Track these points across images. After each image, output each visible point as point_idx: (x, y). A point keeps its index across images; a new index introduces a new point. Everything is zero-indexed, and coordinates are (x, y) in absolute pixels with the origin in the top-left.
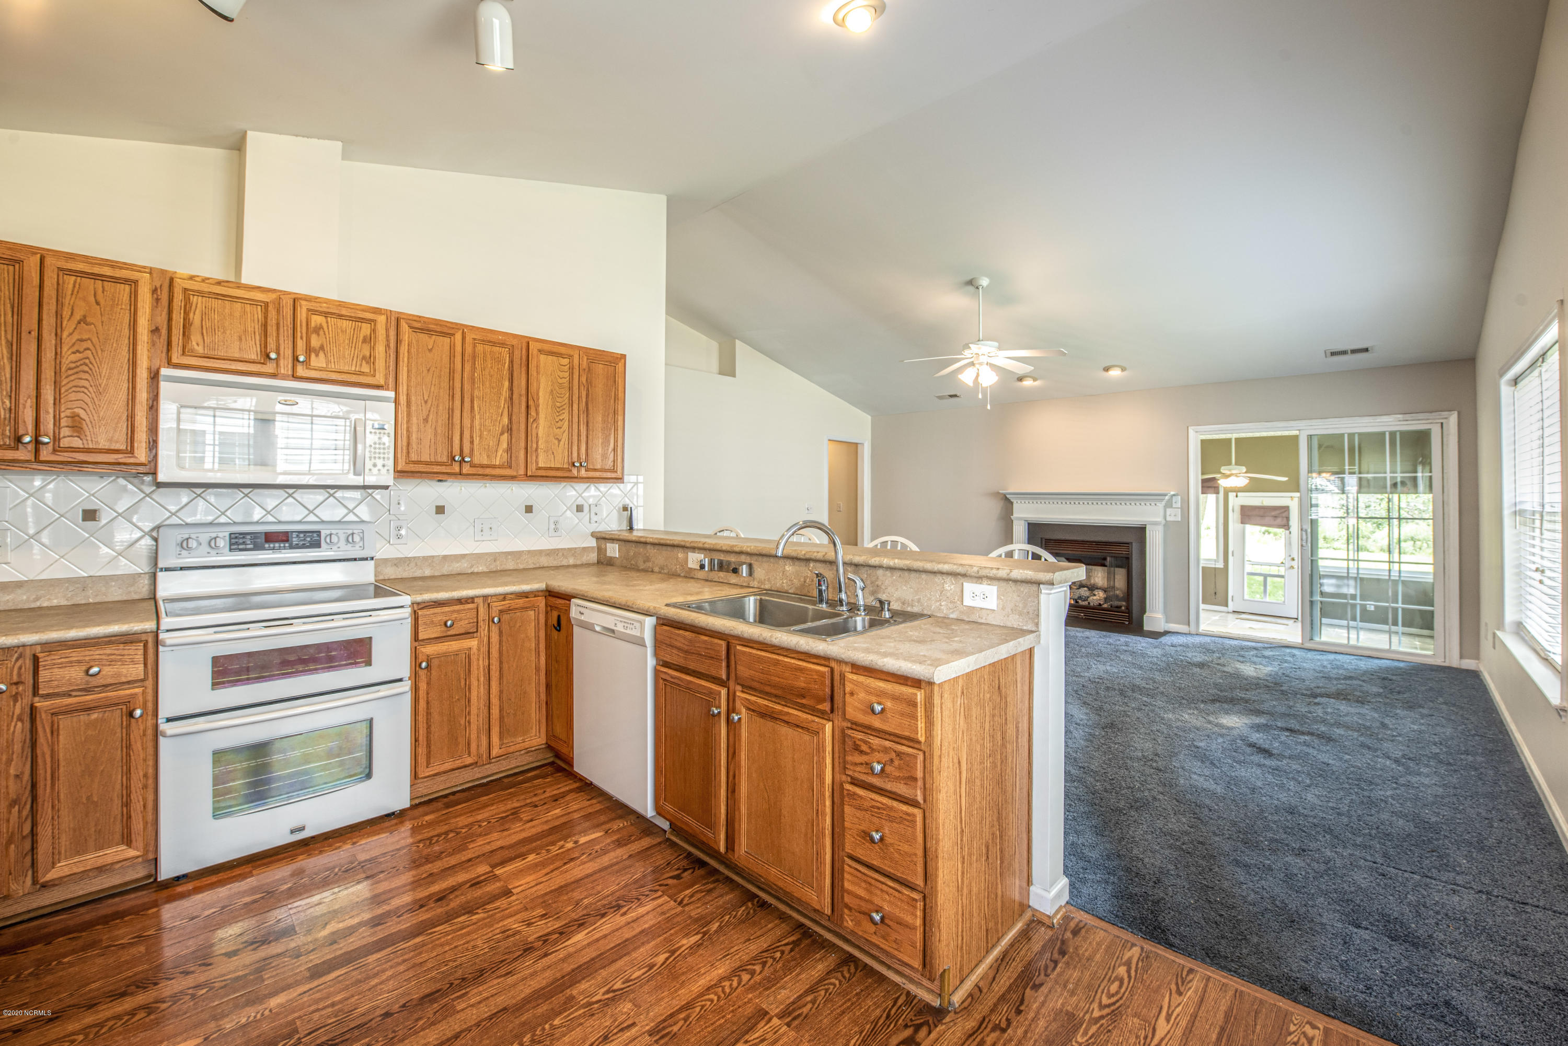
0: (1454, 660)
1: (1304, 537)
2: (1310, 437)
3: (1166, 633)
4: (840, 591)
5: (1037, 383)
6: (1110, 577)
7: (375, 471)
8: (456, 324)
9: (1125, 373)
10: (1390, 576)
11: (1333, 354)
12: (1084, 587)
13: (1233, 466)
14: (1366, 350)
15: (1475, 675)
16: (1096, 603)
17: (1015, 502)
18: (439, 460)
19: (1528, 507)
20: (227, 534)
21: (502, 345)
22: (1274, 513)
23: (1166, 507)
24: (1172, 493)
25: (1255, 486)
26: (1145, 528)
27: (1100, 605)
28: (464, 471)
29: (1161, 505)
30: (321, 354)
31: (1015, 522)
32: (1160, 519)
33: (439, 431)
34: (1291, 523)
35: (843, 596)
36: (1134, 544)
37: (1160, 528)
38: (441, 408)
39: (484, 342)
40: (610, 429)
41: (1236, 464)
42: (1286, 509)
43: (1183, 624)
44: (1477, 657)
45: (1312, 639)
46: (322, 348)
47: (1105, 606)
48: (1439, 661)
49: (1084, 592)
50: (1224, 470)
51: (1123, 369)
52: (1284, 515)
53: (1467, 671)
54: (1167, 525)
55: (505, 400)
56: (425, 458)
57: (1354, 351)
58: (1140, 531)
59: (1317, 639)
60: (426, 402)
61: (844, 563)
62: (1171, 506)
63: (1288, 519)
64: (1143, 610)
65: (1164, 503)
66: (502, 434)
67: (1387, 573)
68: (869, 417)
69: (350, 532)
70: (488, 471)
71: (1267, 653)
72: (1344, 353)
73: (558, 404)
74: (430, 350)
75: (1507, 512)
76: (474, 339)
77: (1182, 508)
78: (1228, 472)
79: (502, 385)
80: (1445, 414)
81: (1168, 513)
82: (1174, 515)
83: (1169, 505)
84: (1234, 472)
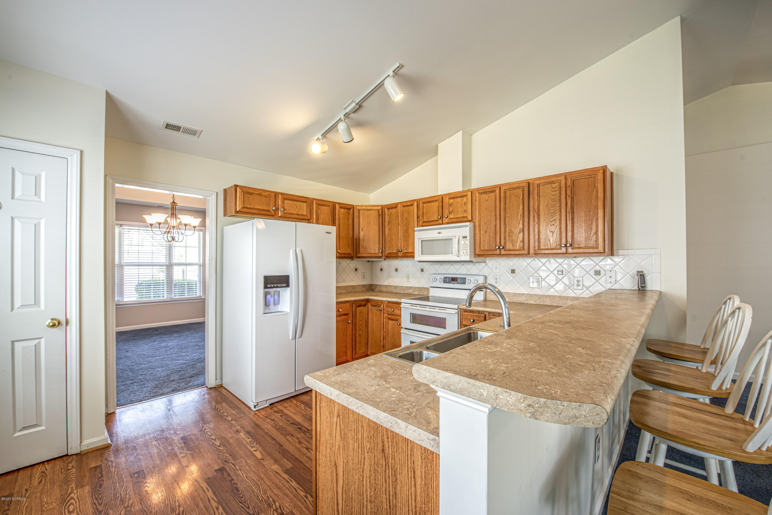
7: (463, 255)
8: (496, 185)
18: (492, 249)
20: (443, 277)
21: (518, 188)
28: (502, 253)
30: (453, 213)
33: (491, 236)
38: (491, 225)
39: (509, 189)
40: (592, 220)
46: (453, 211)
55: (521, 216)
56: (486, 248)
60: (486, 224)
66: (519, 233)
69: (475, 279)
70: (512, 252)
73: (552, 211)
74: (487, 201)
76: (505, 189)
79: (519, 208)
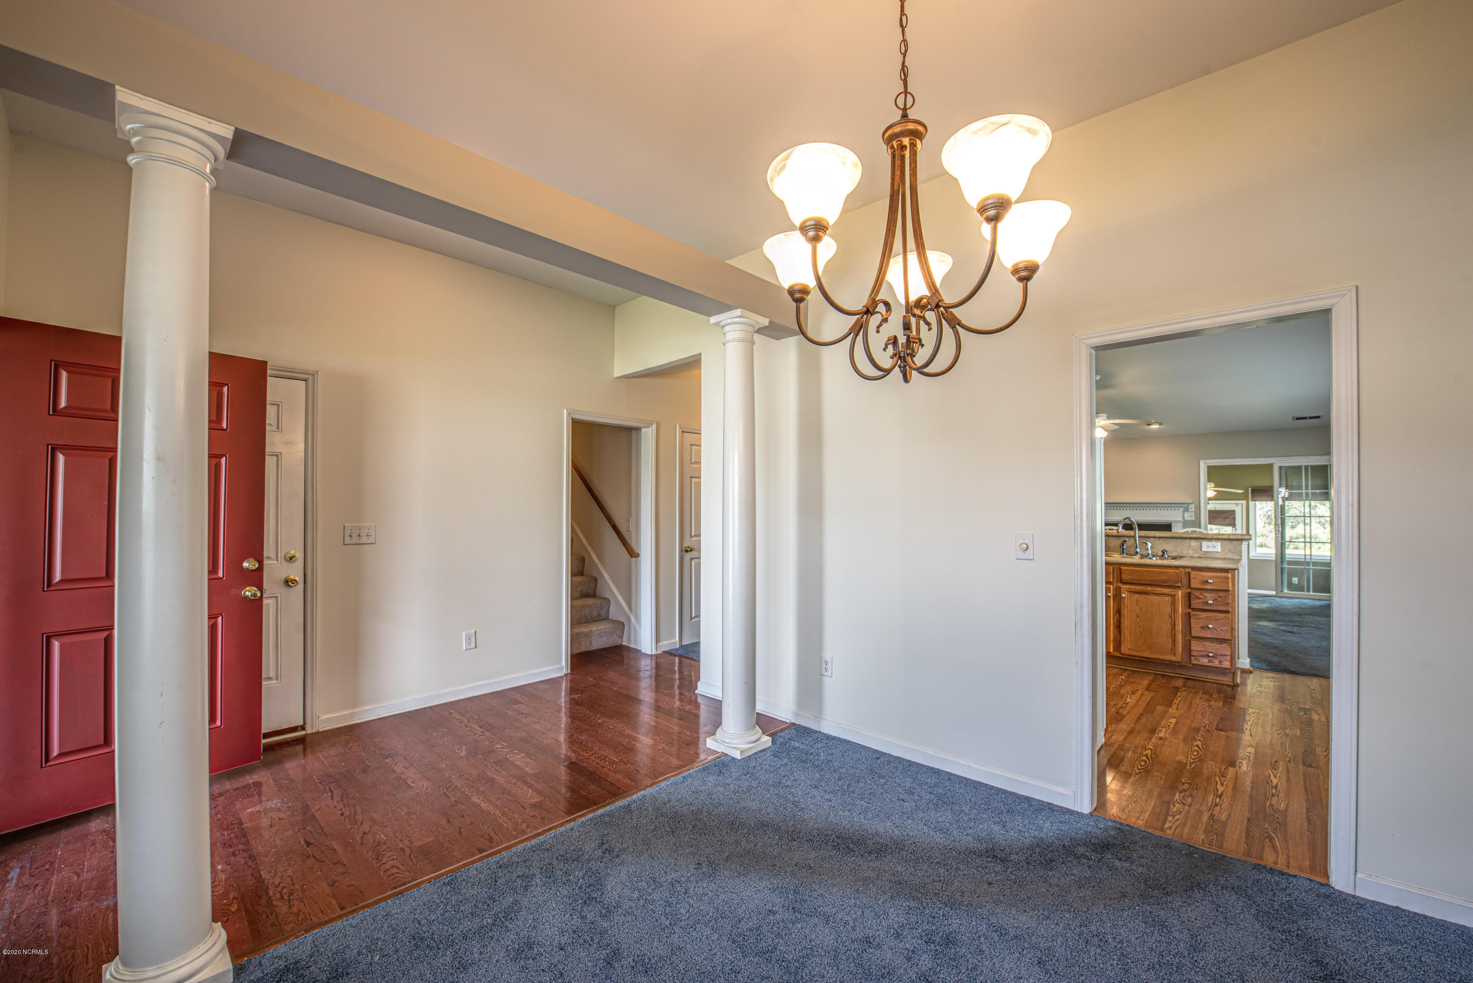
1: (1277, 529)
2: (1280, 468)
4: (1137, 548)
9: (1161, 426)
11: (1298, 419)
14: (1318, 417)
22: (1224, 516)
23: (1184, 512)
24: (1187, 503)
25: (1220, 497)
26: (1171, 523)
29: (1181, 510)
32: (1181, 519)
34: (1236, 523)
35: (1138, 550)
37: (1181, 525)
42: (1233, 512)
45: (1282, 591)
51: (1160, 424)
52: (1232, 517)
54: (1185, 523)
57: (1311, 418)
58: (1169, 527)
61: (1139, 537)
62: (1188, 511)
63: (1234, 519)
71: (1257, 599)
72: (1305, 418)
77: (1195, 512)
81: (1186, 516)
82: (1190, 516)
83: (1186, 510)
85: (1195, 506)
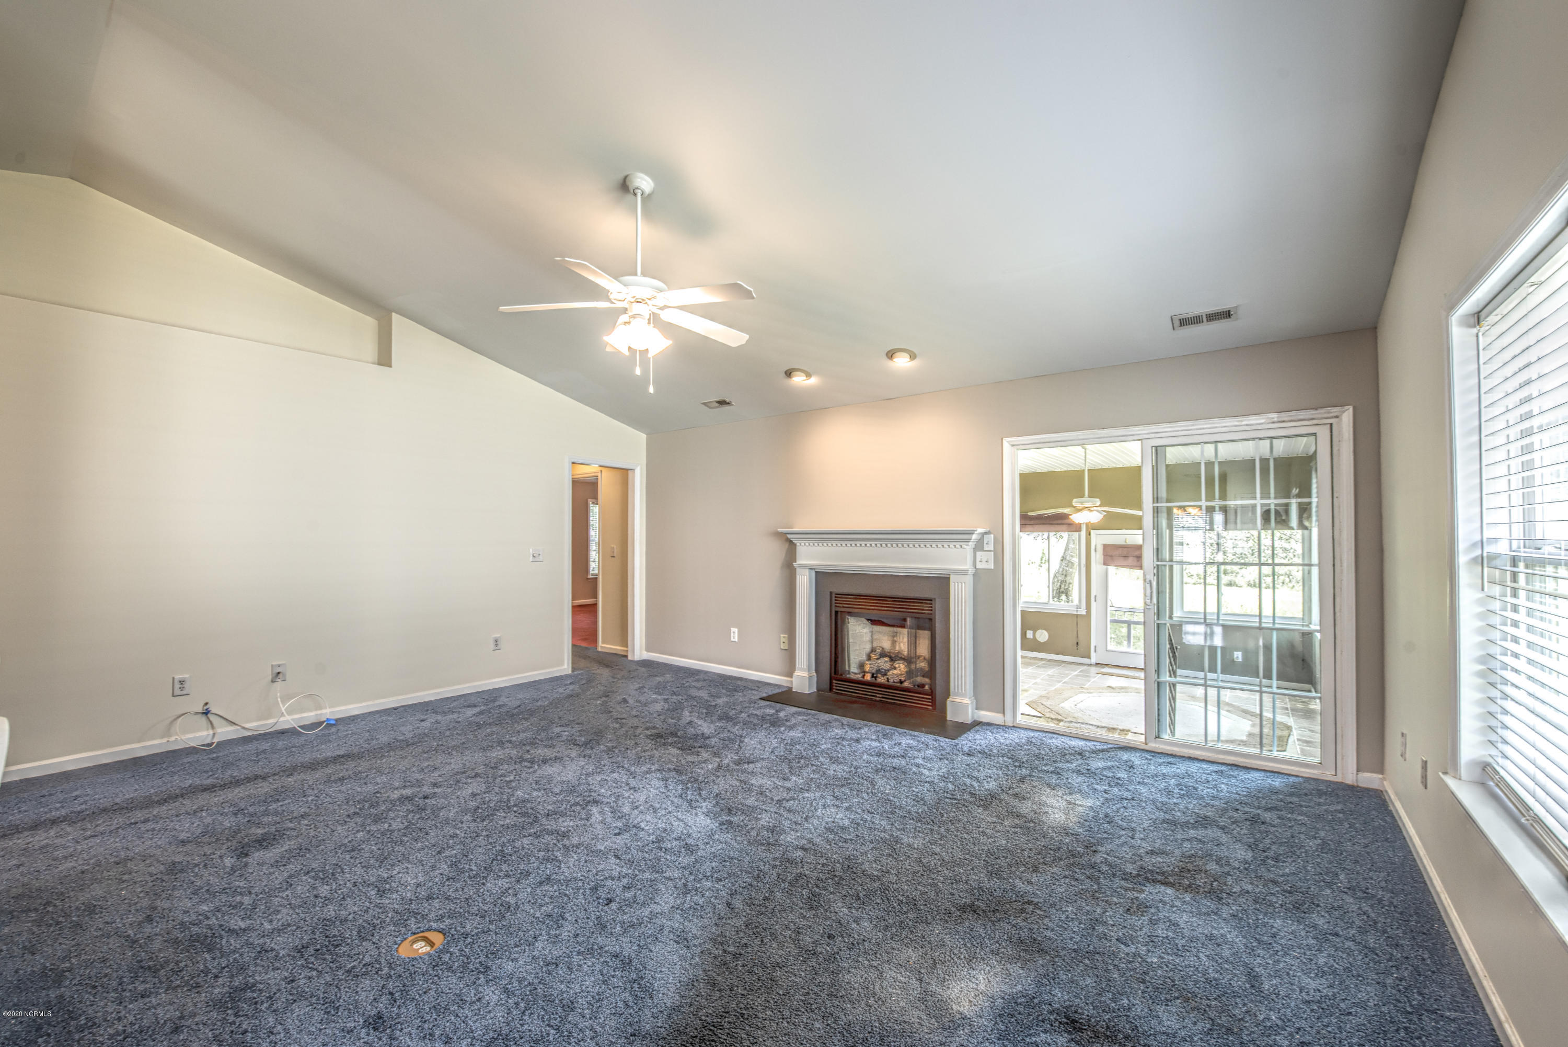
0: (1349, 774)
1: (1148, 591)
2: (1156, 449)
3: (976, 724)
5: (813, 381)
6: (913, 643)
10: (1260, 622)
11: (1184, 322)
12: (886, 656)
13: (1086, 498)
14: (1227, 314)
15: (1378, 799)
16: (897, 679)
17: (798, 544)
19: (1502, 548)
22: (1137, 553)
23: (975, 550)
24: (980, 530)
26: (949, 578)
27: (901, 682)
29: (966, 547)
31: (799, 571)
32: (968, 566)
36: (937, 600)
37: (969, 579)
41: (1089, 497)
43: (998, 712)
44: (1380, 767)
45: (1158, 737)
47: (906, 684)
48: (1328, 775)
49: (884, 663)
50: (1076, 502)
51: (913, 356)
52: (1139, 555)
53: (1368, 790)
54: (977, 574)
57: (1212, 317)
58: (943, 582)
59: (1166, 736)
62: (982, 549)
64: (947, 694)
65: (972, 544)
67: (1257, 619)
68: (644, 436)
72: (1196, 320)
75: (1463, 559)
77: (995, 551)
78: (1079, 506)
80: (1335, 411)
81: (978, 558)
82: (986, 561)
83: (979, 546)
84: (1087, 505)
85: (995, 538)
